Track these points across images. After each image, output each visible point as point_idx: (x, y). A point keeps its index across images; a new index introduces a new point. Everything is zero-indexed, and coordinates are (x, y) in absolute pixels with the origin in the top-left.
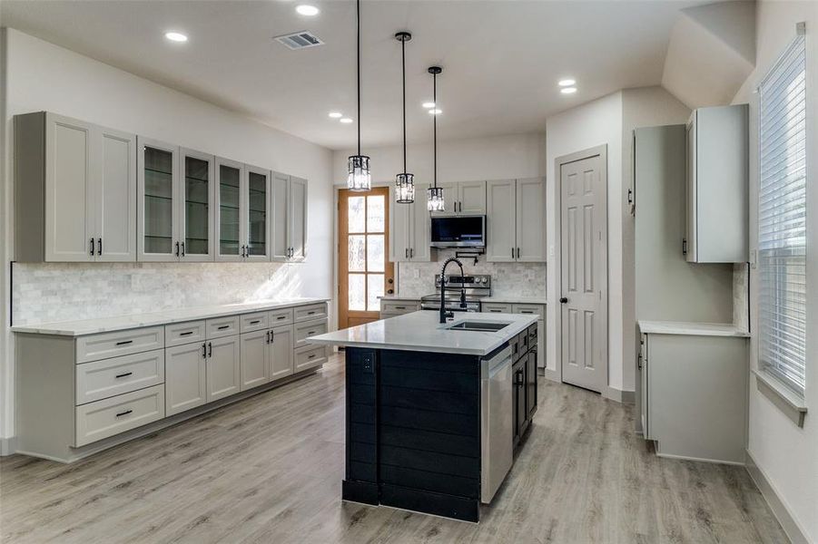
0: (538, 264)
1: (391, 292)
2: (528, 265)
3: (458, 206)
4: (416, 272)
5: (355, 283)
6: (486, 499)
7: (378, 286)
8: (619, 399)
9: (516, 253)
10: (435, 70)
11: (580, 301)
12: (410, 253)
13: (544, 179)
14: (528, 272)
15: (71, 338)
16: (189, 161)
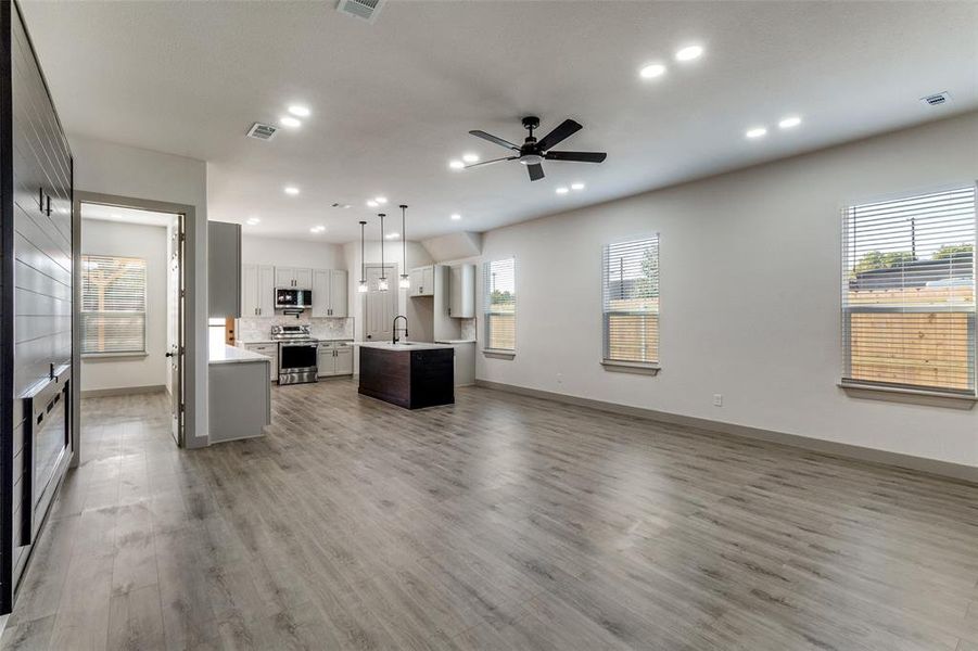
1: (232, 339)
3: (294, 283)
9: (330, 312)
12: (258, 312)
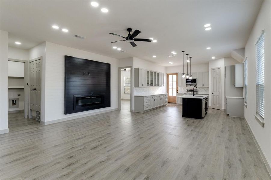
0: (207, 87)
1: (178, 92)
2: (205, 87)
4: (183, 89)
5: (170, 91)
6: (203, 116)
7: (175, 91)
8: (223, 111)
9: (203, 85)
10: (191, 57)
11: (215, 94)
12: (182, 85)
13: (209, 72)
14: (205, 89)
15: (143, 97)
16: (151, 72)
